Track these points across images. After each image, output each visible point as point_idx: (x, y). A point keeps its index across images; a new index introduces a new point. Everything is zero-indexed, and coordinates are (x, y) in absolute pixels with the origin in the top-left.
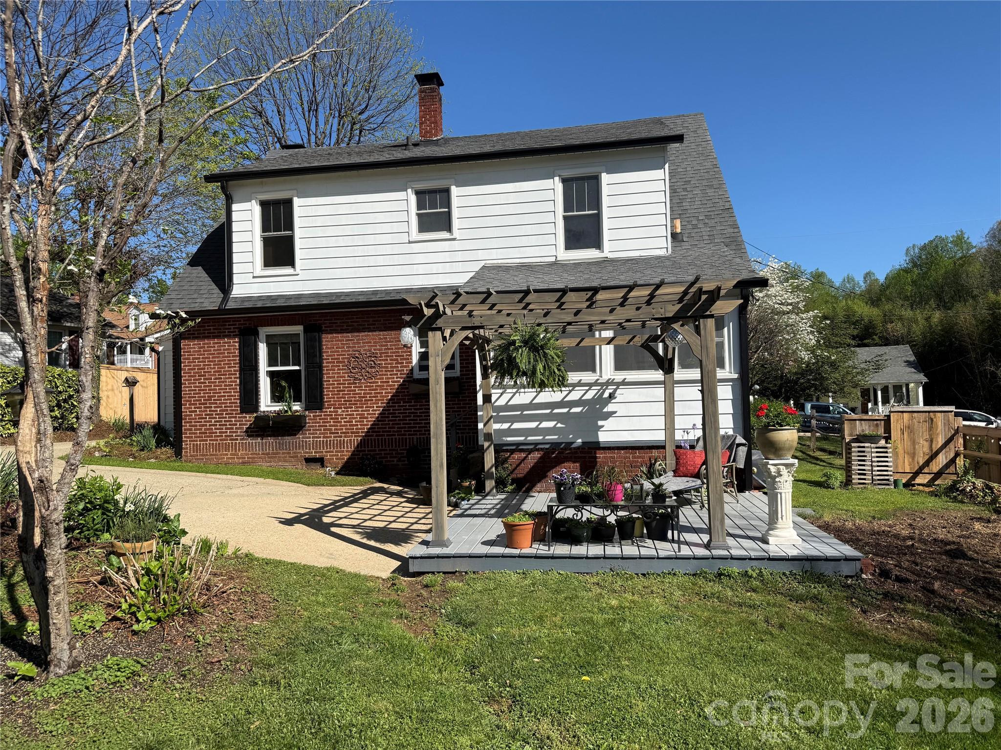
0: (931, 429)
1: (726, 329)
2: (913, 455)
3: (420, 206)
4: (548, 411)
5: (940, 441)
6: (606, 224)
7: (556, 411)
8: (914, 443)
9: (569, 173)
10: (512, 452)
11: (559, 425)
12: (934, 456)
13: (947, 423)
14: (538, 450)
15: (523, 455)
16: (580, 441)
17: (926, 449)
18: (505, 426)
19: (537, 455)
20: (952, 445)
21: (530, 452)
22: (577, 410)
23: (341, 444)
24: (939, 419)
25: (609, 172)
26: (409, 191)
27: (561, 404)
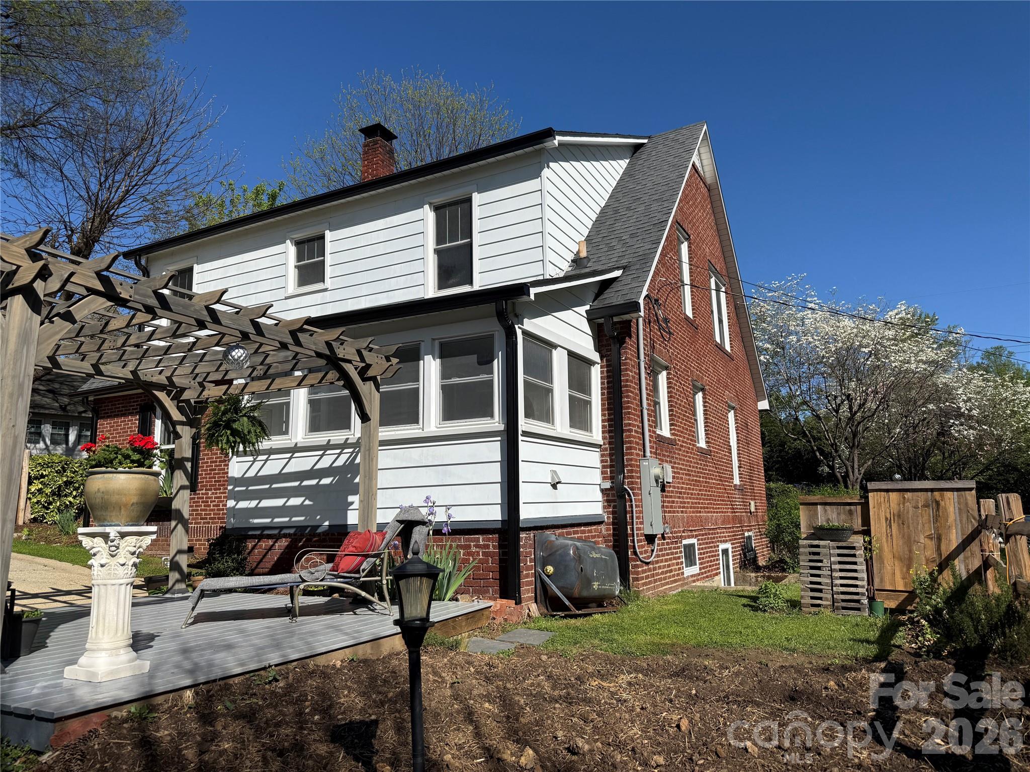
0: (936, 518)
1: (496, 361)
2: (908, 562)
3: (300, 257)
4: (296, 484)
5: (954, 539)
7: (306, 483)
8: (909, 541)
10: (260, 537)
11: (307, 502)
12: (945, 564)
13: (963, 509)
14: (285, 536)
15: (271, 542)
16: (327, 523)
17: (931, 553)
18: (253, 504)
19: (284, 543)
20: (975, 546)
21: (277, 538)
22: (326, 481)
24: (950, 501)
26: (288, 242)
27: (312, 473)
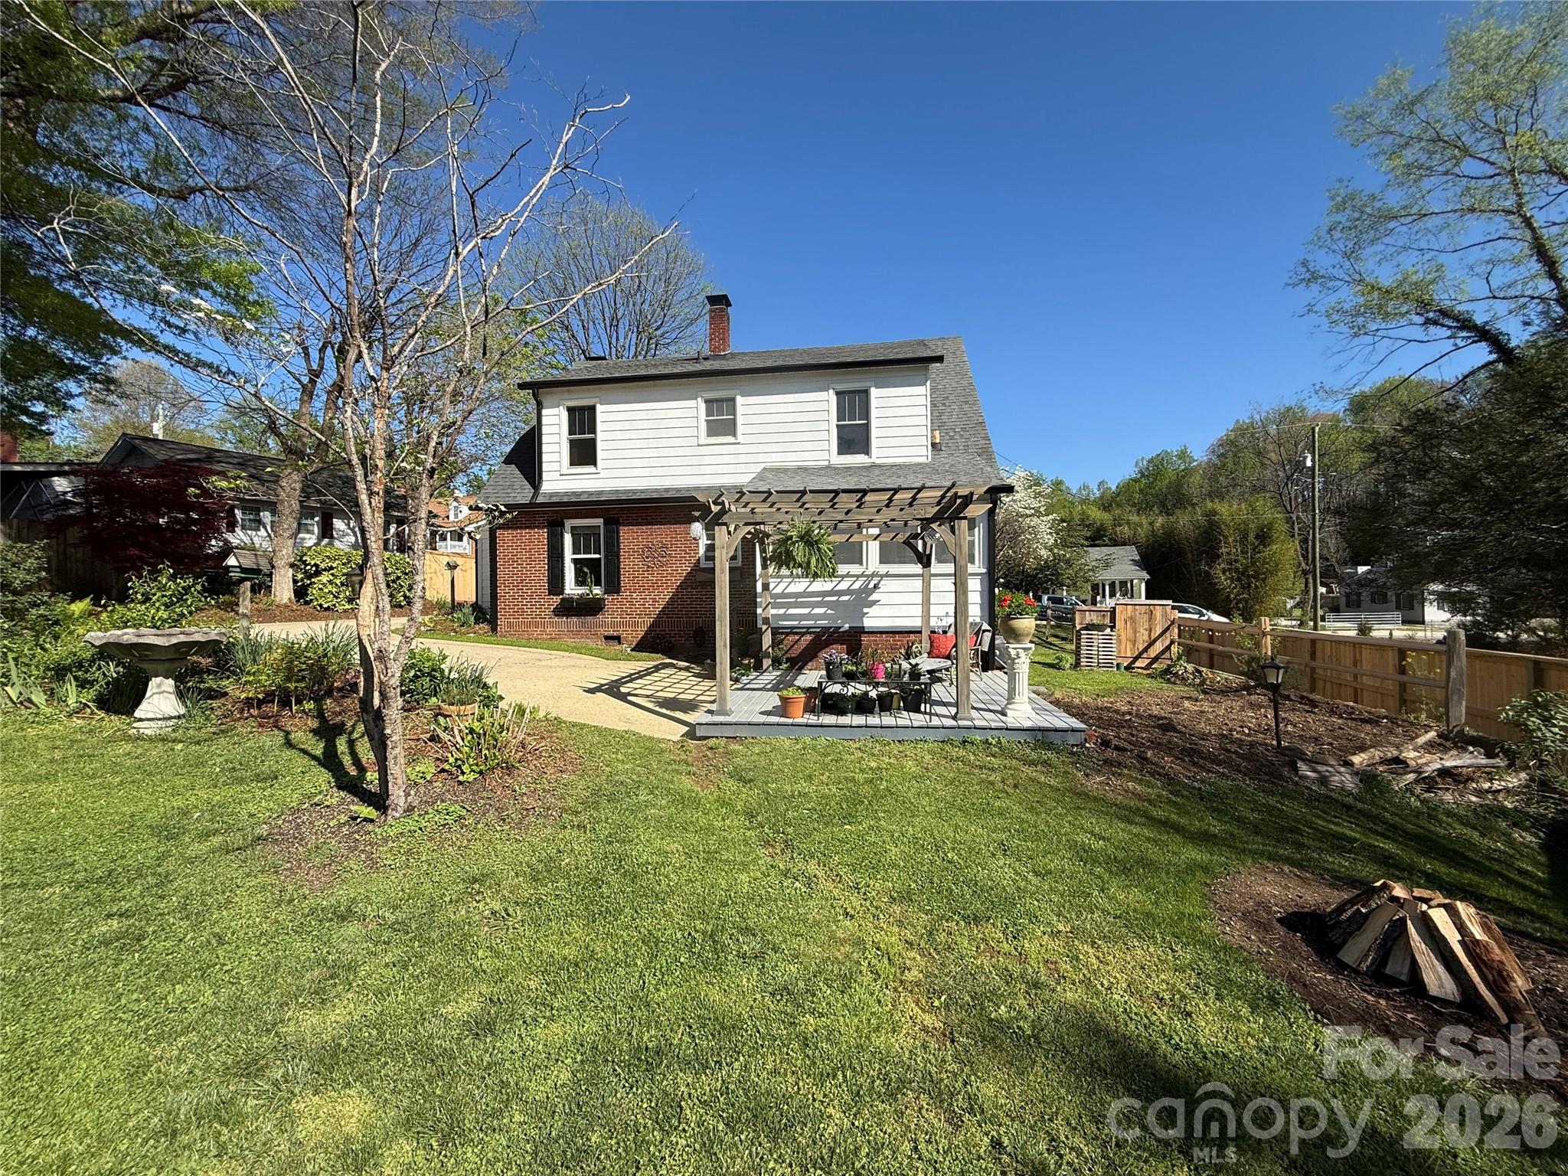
0: (1150, 619)
1: (976, 529)
2: (1134, 643)
3: (709, 413)
4: (820, 599)
5: (1158, 630)
6: (874, 433)
7: (827, 599)
8: (1135, 632)
9: (841, 387)
10: (787, 634)
11: (829, 611)
12: (1152, 643)
13: (1165, 615)
14: (810, 633)
15: (797, 637)
16: (847, 625)
17: (1146, 638)
18: (782, 611)
19: (809, 638)
20: (1168, 634)
21: (803, 634)
23: (636, 624)
24: (1158, 612)
25: (877, 387)
26: (699, 399)
27: (832, 593)
